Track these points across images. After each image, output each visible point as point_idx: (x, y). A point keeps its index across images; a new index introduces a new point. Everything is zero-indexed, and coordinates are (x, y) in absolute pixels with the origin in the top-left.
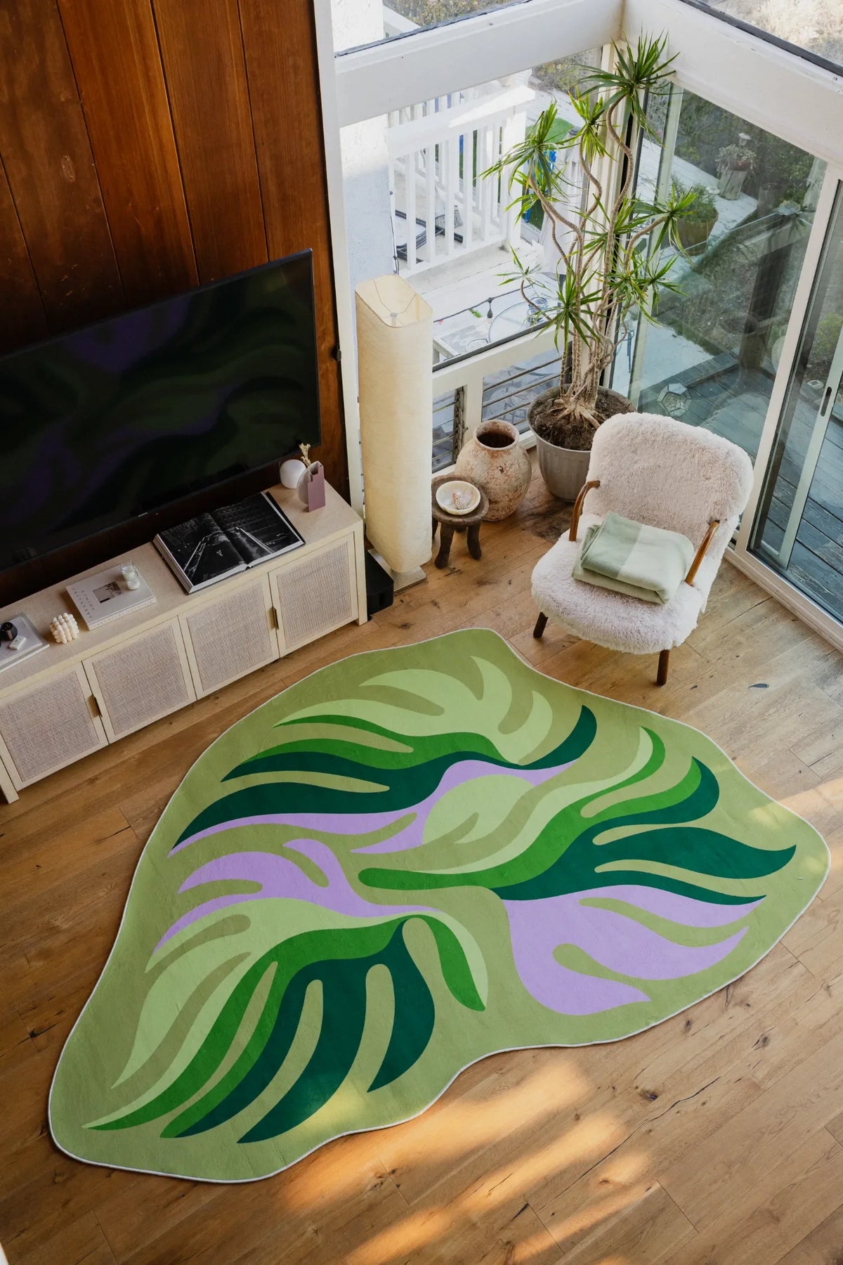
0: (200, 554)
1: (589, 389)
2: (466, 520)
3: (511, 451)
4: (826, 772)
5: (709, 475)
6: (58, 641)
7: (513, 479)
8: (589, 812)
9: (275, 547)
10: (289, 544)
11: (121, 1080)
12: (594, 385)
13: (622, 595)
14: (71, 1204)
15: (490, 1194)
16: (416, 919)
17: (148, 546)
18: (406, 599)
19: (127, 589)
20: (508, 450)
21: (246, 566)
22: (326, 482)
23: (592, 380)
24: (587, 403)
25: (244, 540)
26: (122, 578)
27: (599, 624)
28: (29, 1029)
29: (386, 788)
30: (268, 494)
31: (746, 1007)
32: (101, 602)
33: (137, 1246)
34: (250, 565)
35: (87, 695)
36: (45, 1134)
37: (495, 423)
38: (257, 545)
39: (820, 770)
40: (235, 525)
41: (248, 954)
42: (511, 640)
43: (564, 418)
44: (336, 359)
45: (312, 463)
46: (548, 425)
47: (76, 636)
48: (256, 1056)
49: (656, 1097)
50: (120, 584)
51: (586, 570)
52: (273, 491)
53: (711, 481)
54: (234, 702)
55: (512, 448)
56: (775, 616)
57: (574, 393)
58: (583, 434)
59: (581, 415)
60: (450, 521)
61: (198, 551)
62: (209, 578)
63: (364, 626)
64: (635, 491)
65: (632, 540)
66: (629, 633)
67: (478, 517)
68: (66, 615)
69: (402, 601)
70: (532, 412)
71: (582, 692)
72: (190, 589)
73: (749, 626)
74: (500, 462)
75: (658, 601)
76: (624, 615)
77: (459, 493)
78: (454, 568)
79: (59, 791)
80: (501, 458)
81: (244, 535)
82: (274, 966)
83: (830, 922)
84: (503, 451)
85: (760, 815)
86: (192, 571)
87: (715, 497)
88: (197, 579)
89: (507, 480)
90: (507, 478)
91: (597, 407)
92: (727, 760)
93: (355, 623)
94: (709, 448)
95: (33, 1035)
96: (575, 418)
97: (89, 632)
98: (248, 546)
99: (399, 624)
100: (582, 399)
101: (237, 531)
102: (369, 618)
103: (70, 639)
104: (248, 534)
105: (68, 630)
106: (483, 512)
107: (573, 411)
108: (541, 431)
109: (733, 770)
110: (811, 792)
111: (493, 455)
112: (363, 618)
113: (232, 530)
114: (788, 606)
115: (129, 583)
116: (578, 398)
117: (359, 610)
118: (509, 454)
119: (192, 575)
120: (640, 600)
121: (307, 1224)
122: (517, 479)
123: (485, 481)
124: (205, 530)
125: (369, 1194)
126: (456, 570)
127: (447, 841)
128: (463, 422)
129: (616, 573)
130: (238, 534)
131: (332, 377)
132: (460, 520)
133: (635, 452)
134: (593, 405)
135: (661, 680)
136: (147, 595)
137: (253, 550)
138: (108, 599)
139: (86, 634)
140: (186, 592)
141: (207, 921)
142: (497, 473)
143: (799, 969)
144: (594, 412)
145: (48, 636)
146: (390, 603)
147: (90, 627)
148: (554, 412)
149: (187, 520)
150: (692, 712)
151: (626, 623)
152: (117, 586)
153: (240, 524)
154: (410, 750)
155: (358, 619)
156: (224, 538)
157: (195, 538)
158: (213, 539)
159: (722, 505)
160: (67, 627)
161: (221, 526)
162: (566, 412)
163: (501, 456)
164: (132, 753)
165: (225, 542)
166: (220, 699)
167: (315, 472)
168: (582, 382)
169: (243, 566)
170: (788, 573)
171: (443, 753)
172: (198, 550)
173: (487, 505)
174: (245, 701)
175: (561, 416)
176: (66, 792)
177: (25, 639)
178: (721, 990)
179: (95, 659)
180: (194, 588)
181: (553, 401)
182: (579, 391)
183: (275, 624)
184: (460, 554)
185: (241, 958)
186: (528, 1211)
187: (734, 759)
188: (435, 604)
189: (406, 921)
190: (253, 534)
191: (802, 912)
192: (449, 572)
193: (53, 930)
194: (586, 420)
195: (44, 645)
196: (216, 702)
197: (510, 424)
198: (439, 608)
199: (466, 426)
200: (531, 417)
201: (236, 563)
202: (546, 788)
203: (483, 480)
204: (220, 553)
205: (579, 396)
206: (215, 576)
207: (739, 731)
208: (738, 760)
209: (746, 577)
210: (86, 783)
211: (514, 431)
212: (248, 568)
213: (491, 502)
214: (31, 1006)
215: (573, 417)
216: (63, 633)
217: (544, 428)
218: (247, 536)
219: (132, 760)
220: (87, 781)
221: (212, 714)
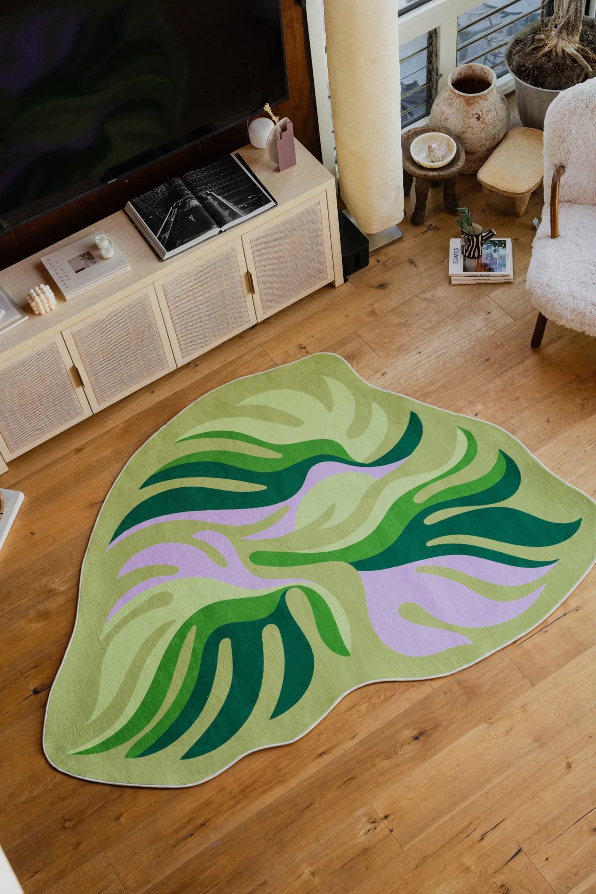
0: (172, 220)
1: (572, 19)
2: (441, 173)
3: (488, 96)
6: (36, 312)
7: (491, 127)
9: (247, 210)
10: (261, 206)
12: (578, 15)
14: (82, 847)
15: (482, 839)
17: (119, 216)
18: (382, 258)
19: (102, 258)
20: (484, 95)
21: (218, 230)
22: (296, 140)
23: (576, 9)
24: (570, 37)
25: (216, 204)
26: (95, 247)
28: (32, 687)
30: (238, 156)
32: (76, 272)
34: (223, 229)
35: (69, 365)
37: (471, 67)
38: (229, 208)
40: (206, 189)
43: (545, 55)
44: (301, 6)
45: (280, 119)
46: (527, 65)
47: (53, 307)
50: (94, 253)
52: (242, 152)
54: (214, 369)
55: (488, 93)
57: (556, 26)
58: (565, 72)
59: (563, 51)
60: (425, 175)
61: (170, 217)
62: (182, 244)
63: (341, 287)
67: (454, 169)
68: (42, 286)
69: (378, 261)
70: (510, 52)
72: (164, 255)
74: (476, 109)
77: (434, 146)
78: (430, 225)
79: (48, 461)
80: (477, 105)
81: (215, 199)
84: (479, 96)
86: (165, 237)
88: (170, 246)
89: (484, 128)
90: (483, 126)
91: (582, 40)
93: (331, 285)
95: (35, 693)
96: (557, 54)
97: (66, 303)
98: (220, 209)
99: (376, 285)
100: (565, 32)
101: (209, 195)
102: (346, 280)
103: (48, 310)
104: (219, 197)
105: (45, 301)
106: (459, 163)
107: (555, 47)
108: (520, 72)
111: (468, 103)
112: (339, 280)
113: (203, 194)
115: (103, 252)
116: (560, 32)
117: (334, 270)
118: (486, 99)
119: (166, 242)
121: (304, 866)
122: (495, 126)
123: (461, 131)
124: (175, 195)
125: (363, 838)
126: (433, 227)
128: (437, 68)
130: (209, 197)
131: (298, 25)
132: (435, 173)
134: (577, 38)
136: (121, 263)
137: (225, 213)
138: (84, 269)
139: (63, 304)
140: (160, 259)
142: (474, 121)
144: (578, 45)
145: (26, 308)
146: (366, 263)
147: (67, 297)
148: (534, 49)
149: (157, 185)
152: (91, 255)
153: (210, 187)
155: (334, 281)
156: (195, 202)
157: (167, 203)
158: (184, 204)
160: (44, 298)
161: (191, 189)
162: (547, 49)
163: (477, 102)
164: (116, 422)
165: (196, 207)
166: (200, 366)
167: (284, 129)
168: (565, 13)
169: (215, 230)
172: (170, 215)
173: (463, 157)
174: (225, 367)
175: (541, 53)
176: (55, 462)
177: (3, 312)
179: (75, 329)
180: (168, 254)
181: (533, 37)
182: (562, 23)
183: (251, 289)
184: (437, 210)
186: (521, 854)
188: (412, 262)
190: (224, 198)
192: (426, 229)
193: (51, 593)
194: (569, 55)
195: (21, 318)
196: (196, 369)
197: (487, 68)
199: (440, 72)
200: (509, 56)
201: (208, 228)
203: (459, 130)
204: (191, 218)
205: (561, 28)
206: (188, 242)
210: (73, 453)
211: (493, 74)
212: (221, 232)
213: (467, 153)
214: (33, 665)
215: (554, 54)
216: (40, 304)
217: (523, 69)
218: (219, 200)
219: (117, 430)
220: (73, 451)
221: (193, 381)
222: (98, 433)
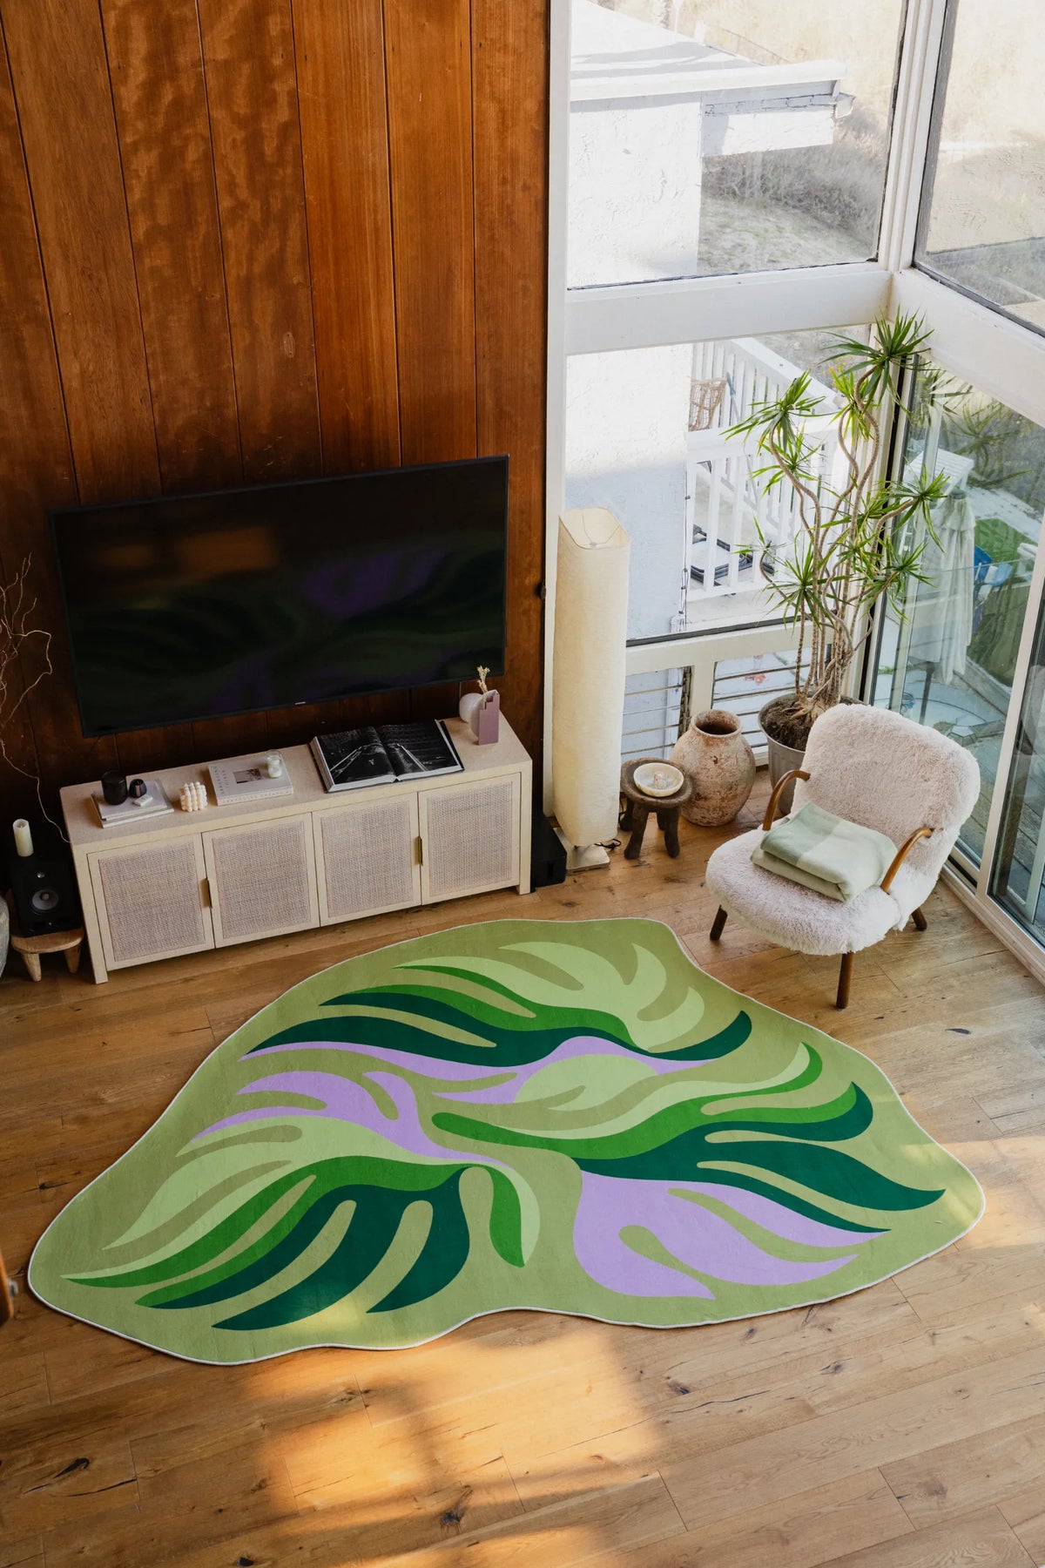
0: (352, 760)
1: (829, 688)
3: (729, 741)
4: (1010, 1128)
5: (927, 776)
6: (183, 808)
7: (728, 774)
8: (710, 1110)
9: (430, 767)
10: (446, 766)
11: (113, 1245)
12: (835, 685)
13: (802, 887)
14: (24, 1341)
15: (463, 1437)
16: (478, 1168)
17: (303, 749)
18: (580, 880)
19: (268, 776)
20: (726, 739)
21: (394, 777)
22: (500, 713)
23: (833, 679)
24: (826, 706)
25: (401, 756)
26: (266, 766)
27: (768, 912)
28: (41, 1181)
29: (494, 1045)
30: (443, 725)
31: (827, 1332)
32: (238, 783)
33: (75, 1394)
34: (400, 778)
35: (202, 877)
36: (21, 1275)
37: (721, 714)
38: (414, 762)
39: (1003, 1125)
40: (397, 742)
41: (289, 1162)
42: (684, 938)
43: (798, 718)
44: (540, 597)
45: (489, 690)
46: (778, 723)
47: (202, 807)
48: (260, 1255)
49: (688, 1392)
50: (262, 771)
51: (767, 853)
52: (448, 722)
53: (929, 783)
56: (1005, 968)
60: (642, 799)
61: (351, 757)
62: (353, 781)
63: (525, 896)
64: (848, 788)
65: (828, 832)
66: (799, 925)
67: (675, 801)
68: (198, 783)
69: (575, 881)
70: (766, 710)
71: (746, 998)
72: (331, 787)
73: (967, 972)
74: (715, 752)
75: (838, 896)
76: (798, 906)
77: (660, 775)
80: (716, 747)
81: (402, 750)
82: (311, 1179)
83: (960, 1272)
84: (720, 739)
85: (913, 1151)
86: (338, 772)
87: (931, 800)
88: (340, 779)
89: (722, 775)
90: (721, 771)
92: (892, 1092)
93: (513, 890)
94: (932, 747)
95: (43, 1187)
97: (216, 807)
98: (403, 761)
99: (565, 902)
100: (821, 700)
101: (397, 747)
102: (533, 890)
103: (196, 809)
104: (407, 751)
105: (195, 798)
107: (810, 712)
108: (772, 731)
109: (897, 1103)
110: (986, 1144)
111: (707, 743)
112: (525, 887)
113: (392, 746)
114: (1024, 961)
115: (271, 772)
116: (817, 699)
117: (520, 873)
118: (727, 744)
119: (337, 776)
120: (821, 895)
121: (256, 1417)
122: (733, 775)
123: (693, 768)
124: (367, 740)
125: (333, 1405)
126: (645, 864)
127: (541, 1105)
129: (796, 859)
130: (398, 749)
131: (534, 616)
132: (654, 800)
133: (852, 744)
135: (841, 1003)
136: (286, 784)
137: (407, 765)
138: (246, 782)
139: (213, 808)
140: (326, 790)
141: (256, 1124)
142: (711, 764)
143: (906, 1309)
145: (176, 804)
146: (561, 880)
147: (220, 802)
148: (789, 711)
149: (350, 729)
150: (868, 1041)
151: (797, 915)
152: (258, 773)
153: (402, 742)
154: (533, 1015)
155: (518, 886)
156: (381, 750)
157: (352, 746)
158: (369, 749)
159: (938, 810)
160: (196, 795)
161: (382, 740)
162: (801, 712)
163: (718, 744)
165: (380, 754)
166: (346, 934)
167: (490, 700)
169: (390, 777)
170: (1034, 929)
171: (567, 1025)
172: (351, 755)
175: (795, 715)
177: (151, 798)
178: (806, 1307)
179: (217, 835)
180: (335, 787)
181: (794, 703)
182: (819, 691)
183: (419, 860)
184: (656, 850)
185: (278, 1165)
186: (502, 1460)
187: (901, 1094)
188: (611, 890)
189: (465, 1169)
190: (413, 753)
191: (929, 1255)
192: (637, 864)
193: (97, 1101)
195: (168, 809)
196: (341, 936)
198: (613, 894)
199: (690, 716)
200: (764, 714)
201: (384, 772)
202: (669, 1079)
204: (372, 762)
205: (818, 696)
206: (358, 781)
207: (919, 1069)
208: (907, 1096)
209: (982, 926)
210: (181, 981)
211: (740, 722)
212: (396, 781)
213: (695, 794)
214: (51, 1162)
216: (190, 799)
217: (774, 727)
218: (406, 753)
219: (234, 971)
220: (182, 979)
222: (214, 970)
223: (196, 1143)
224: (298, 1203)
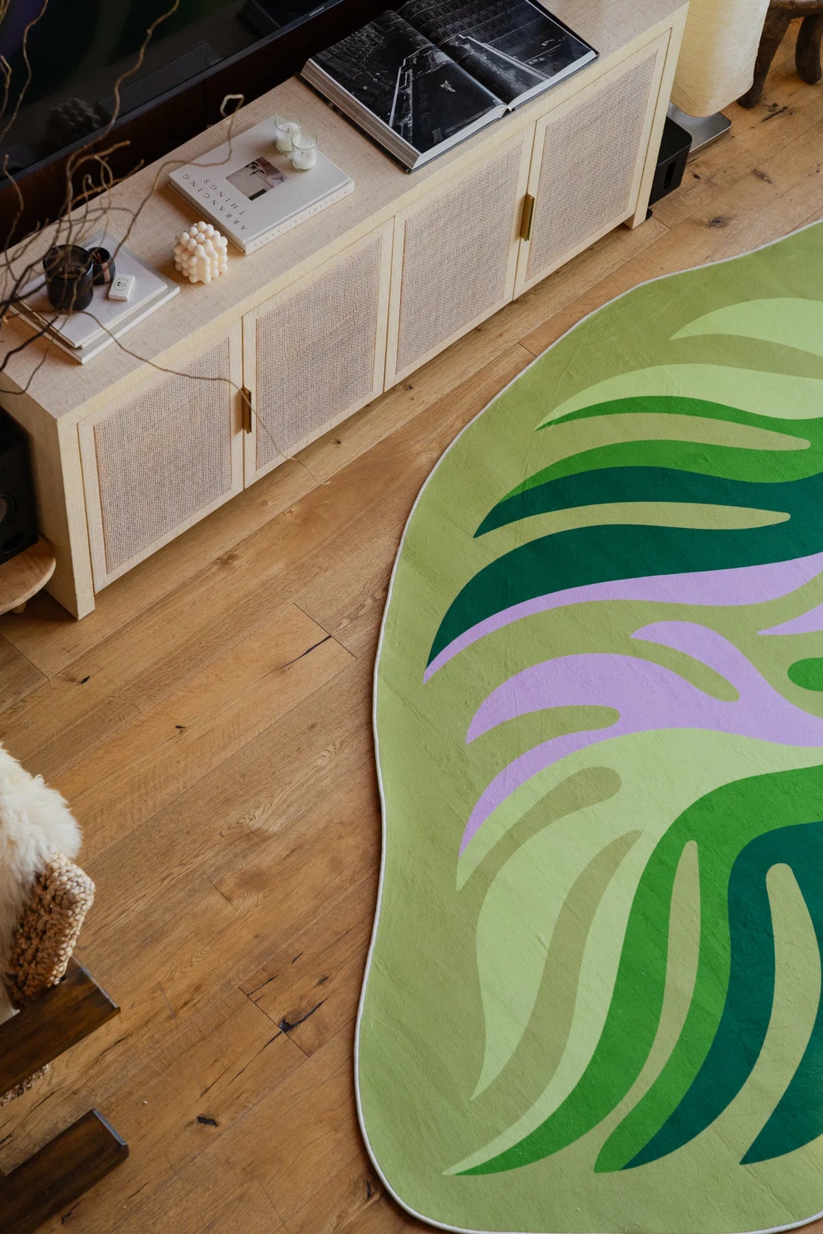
0: (409, 91)
6: (194, 280)
9: (548, 68)
10: (572, 60)
11: (483, 1084)
17: (291, 85)
18: (704, 171)
19: (293, 168)
21: (504, 107)
25: (483, 58)
26: (273, 147)
28: (276, 1017)
29: (784, 517)
32: (252, 198)
34: (510, 107)
35: (237, 388)
36: (376, 1197)
38: (512, 66)
40: (454, 31)
41: (635, 835)
47: (225, 268)
48: (716, 1007)
50: (274, 161)
61: (403, 85)
62: (445, 137)
68: (209, 226)
69: (696, 176)
72: (415, 159)
78: (775, 105)
81: (481, 49)
82: (691, 851)
86: (406, 125)
88: (423, 143)
95: (287, 1027)
97: (246, 260)
98: (494, 68)
99: (706, 220)
101: (465, 41)
102: (649, 213)
103: (216, 273)
104: (485, 46)
105: (215, 256)
112: (641, 214)
113: (452, 40)
115: (297, 157)
117: (641, 194)
119: (411, 134)
124: (400, 44)
126: (780, 108)
130: (467, 46)
136: (334, 178)
137: (509, 76)
138: (263, 192)
139: (240, 262)
140: (405, 169)
145: (175, 272)
147: (249, 249)
149: (359, 26)
152: (269, 164)
153: (462, 28)
154: (805, 444)
155: (633, 216)
157: (387, 60)
158: (423, 61)
160: (215, 251)
161: (426, 33)
164: (284, 501)
165: (447, 67)
166: (416, 389)
169: (501, 108)
172: (402, 83)
177: (132, 278)
179: (262, 312)
180: (423, 157)
183: (524, 230)
184: (778, 78)
185: (624, 844)
188: (761, 176)
190: (496, 46)
192: (768, 114)
193: (255, 838)
195: (168, 291)
196: (410, 394)
198: (769, 182)
201: (487, 105)
204: (446, 85)
206: (455, 132)
210: (216, 567)
212: (507, 112)
214: (263, 976)
216: (207, 261)
218: (486, 50)
219: (289, 517)
220: (215, 563)
221: (410, 417)
222: (254, 526)
223: (471, 856)
224: (704, 901)
